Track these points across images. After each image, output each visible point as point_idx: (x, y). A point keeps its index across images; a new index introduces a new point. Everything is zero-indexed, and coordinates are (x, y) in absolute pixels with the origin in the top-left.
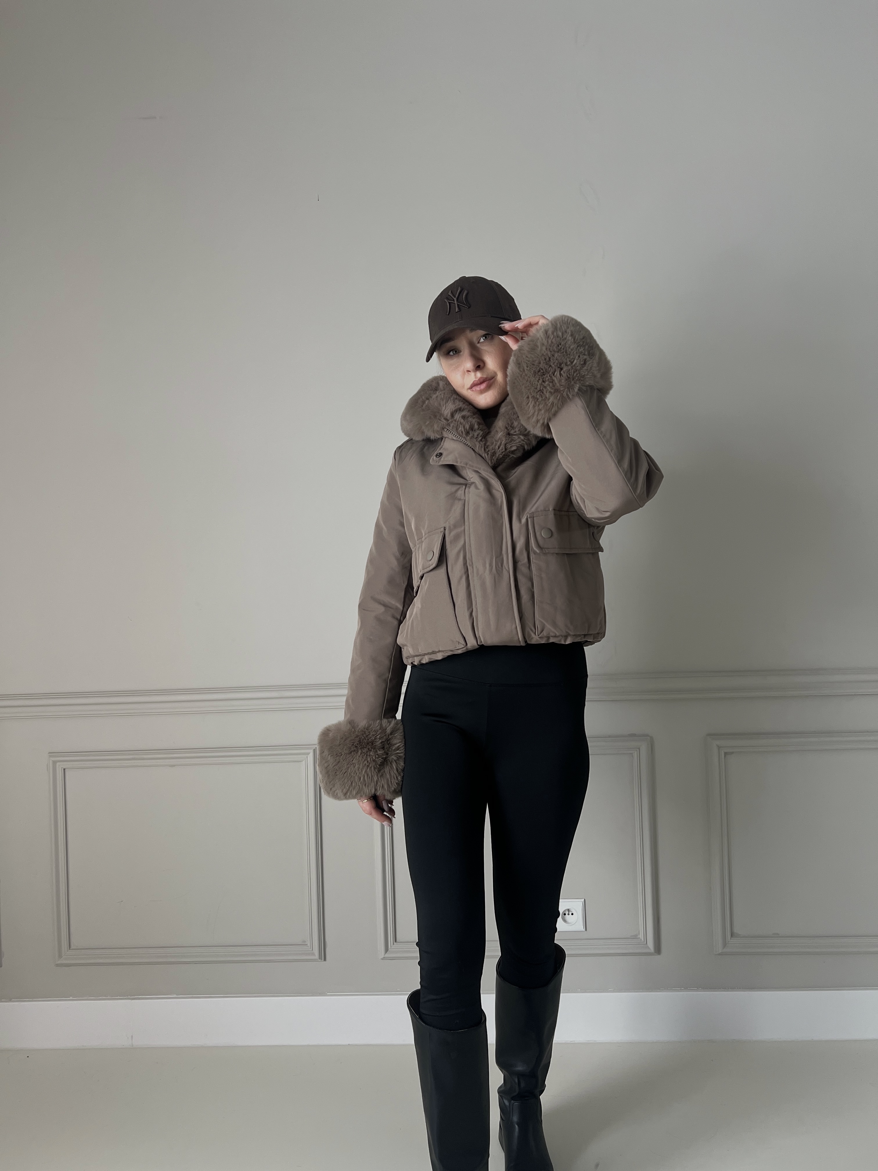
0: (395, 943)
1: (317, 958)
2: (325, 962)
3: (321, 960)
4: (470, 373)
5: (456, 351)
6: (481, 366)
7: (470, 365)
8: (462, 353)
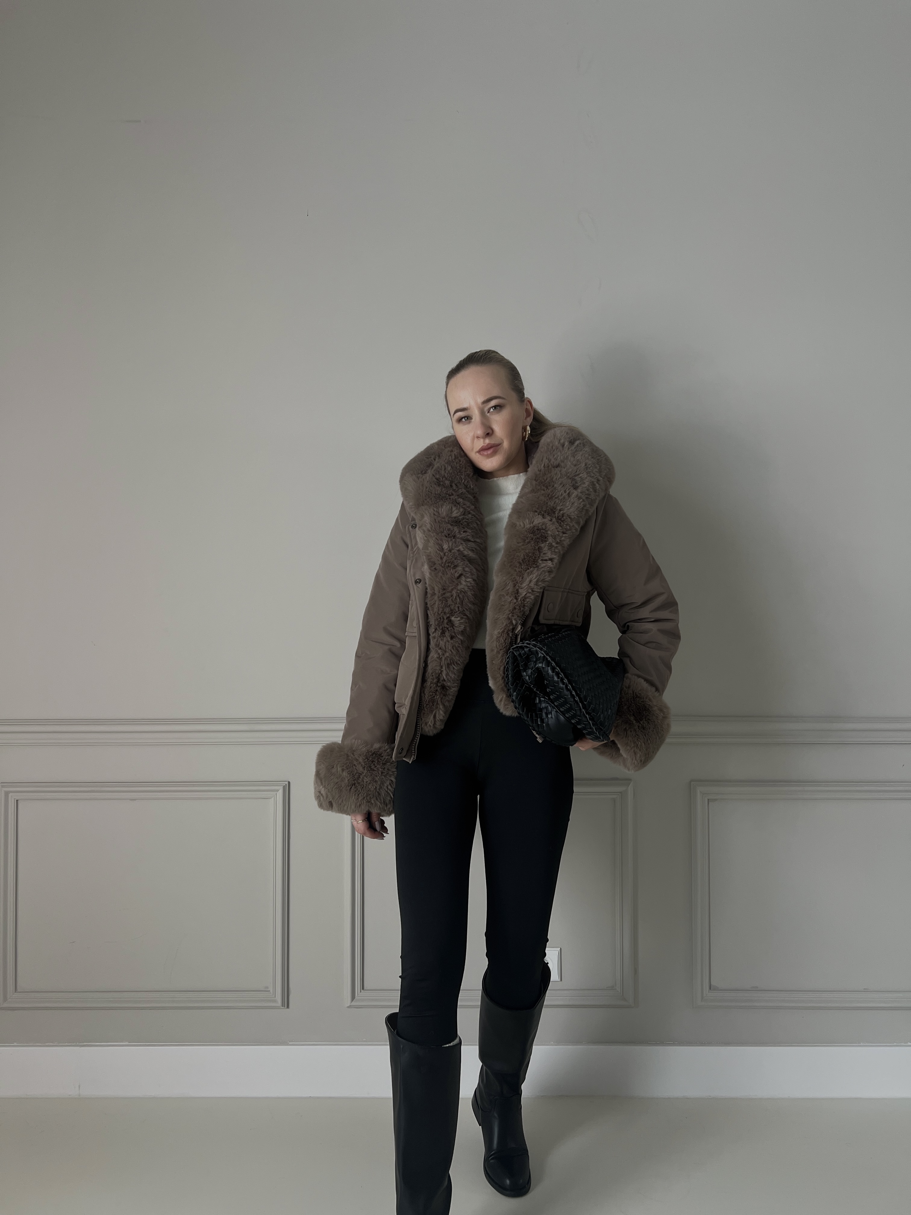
0: (362, 991)
1: (280, 1005)
2: (288, 1009)
3: (283, 1008)
4: (479, 437)
5: (468, 418)
6: (490, 434)
7: (480, 432)
8: (473, 420)
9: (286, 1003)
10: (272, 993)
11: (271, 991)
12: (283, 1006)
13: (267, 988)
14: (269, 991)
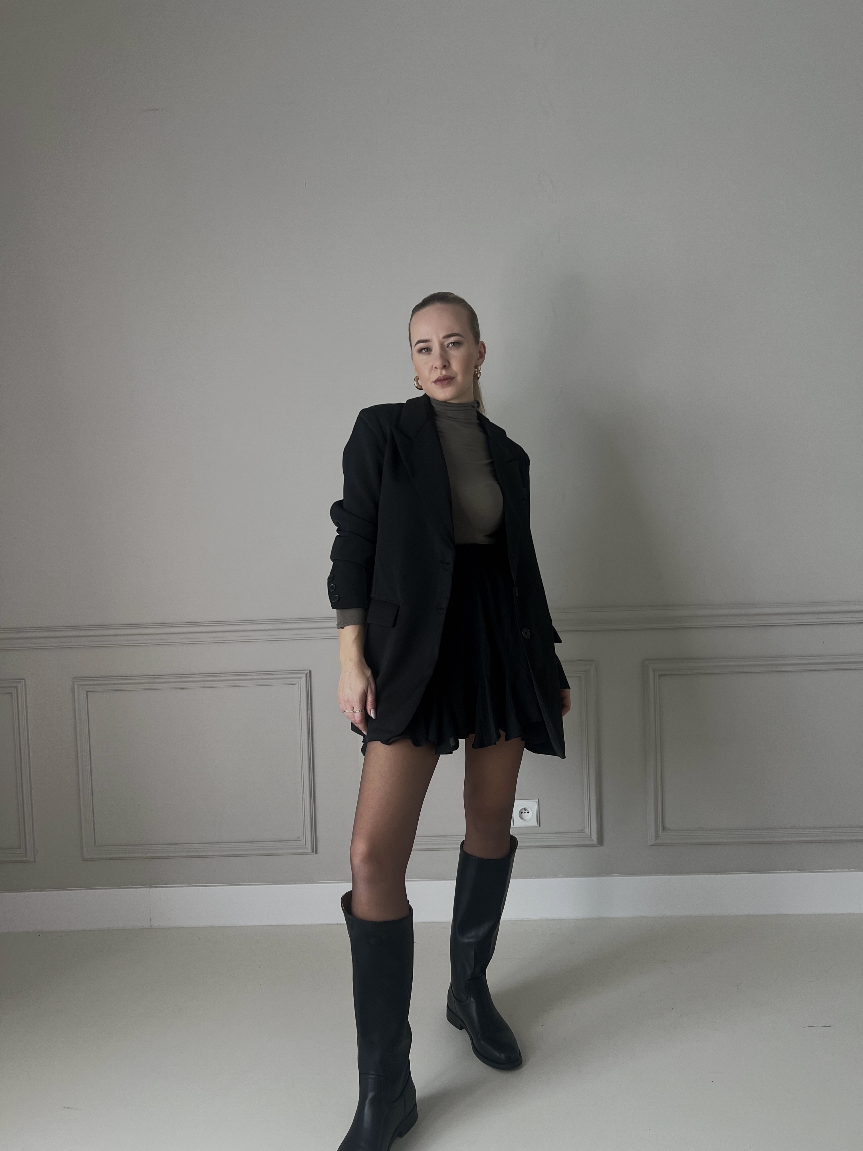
1: (310, 852)
2: (316, 855)
3: (313, 853)
4: (437, 368)
5: (428, 350)
6: (447, 367)
7: (438, 363)
8: (433, 352)
9: (315, 850)
10: (303, 842)
11: (303, 840)
12: (312, 852)
13: (299, 838)
14: (301, 840)
